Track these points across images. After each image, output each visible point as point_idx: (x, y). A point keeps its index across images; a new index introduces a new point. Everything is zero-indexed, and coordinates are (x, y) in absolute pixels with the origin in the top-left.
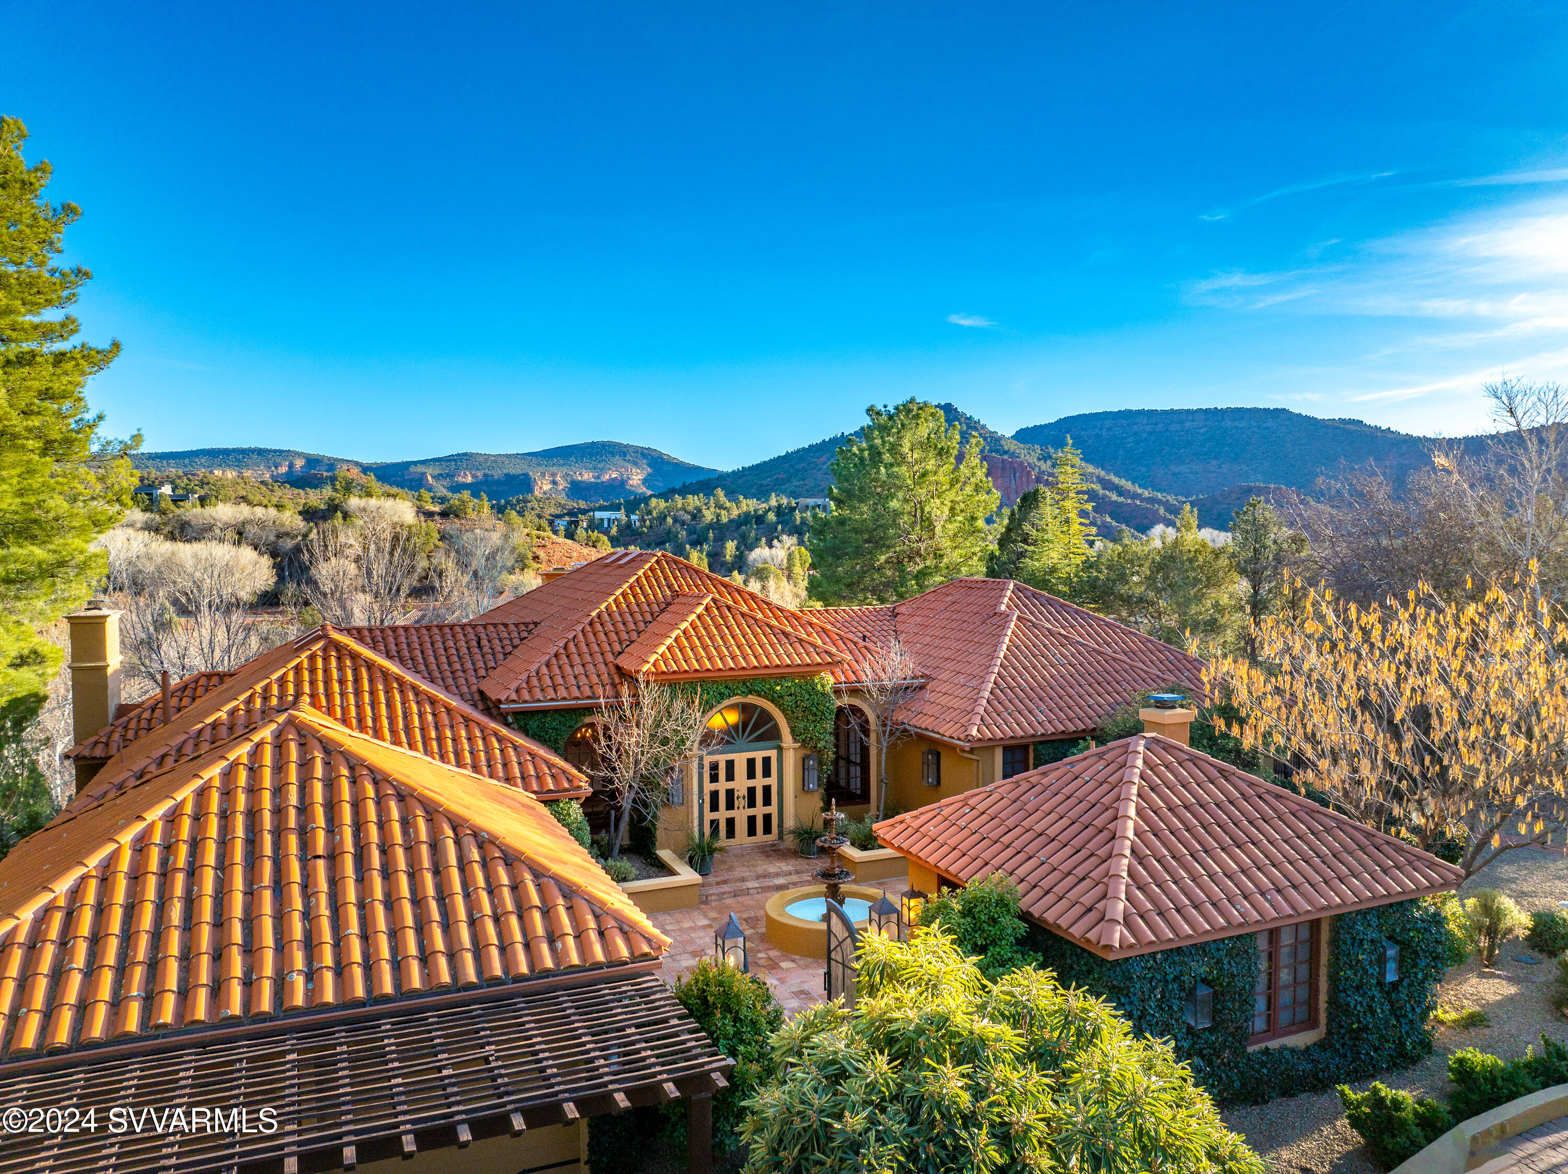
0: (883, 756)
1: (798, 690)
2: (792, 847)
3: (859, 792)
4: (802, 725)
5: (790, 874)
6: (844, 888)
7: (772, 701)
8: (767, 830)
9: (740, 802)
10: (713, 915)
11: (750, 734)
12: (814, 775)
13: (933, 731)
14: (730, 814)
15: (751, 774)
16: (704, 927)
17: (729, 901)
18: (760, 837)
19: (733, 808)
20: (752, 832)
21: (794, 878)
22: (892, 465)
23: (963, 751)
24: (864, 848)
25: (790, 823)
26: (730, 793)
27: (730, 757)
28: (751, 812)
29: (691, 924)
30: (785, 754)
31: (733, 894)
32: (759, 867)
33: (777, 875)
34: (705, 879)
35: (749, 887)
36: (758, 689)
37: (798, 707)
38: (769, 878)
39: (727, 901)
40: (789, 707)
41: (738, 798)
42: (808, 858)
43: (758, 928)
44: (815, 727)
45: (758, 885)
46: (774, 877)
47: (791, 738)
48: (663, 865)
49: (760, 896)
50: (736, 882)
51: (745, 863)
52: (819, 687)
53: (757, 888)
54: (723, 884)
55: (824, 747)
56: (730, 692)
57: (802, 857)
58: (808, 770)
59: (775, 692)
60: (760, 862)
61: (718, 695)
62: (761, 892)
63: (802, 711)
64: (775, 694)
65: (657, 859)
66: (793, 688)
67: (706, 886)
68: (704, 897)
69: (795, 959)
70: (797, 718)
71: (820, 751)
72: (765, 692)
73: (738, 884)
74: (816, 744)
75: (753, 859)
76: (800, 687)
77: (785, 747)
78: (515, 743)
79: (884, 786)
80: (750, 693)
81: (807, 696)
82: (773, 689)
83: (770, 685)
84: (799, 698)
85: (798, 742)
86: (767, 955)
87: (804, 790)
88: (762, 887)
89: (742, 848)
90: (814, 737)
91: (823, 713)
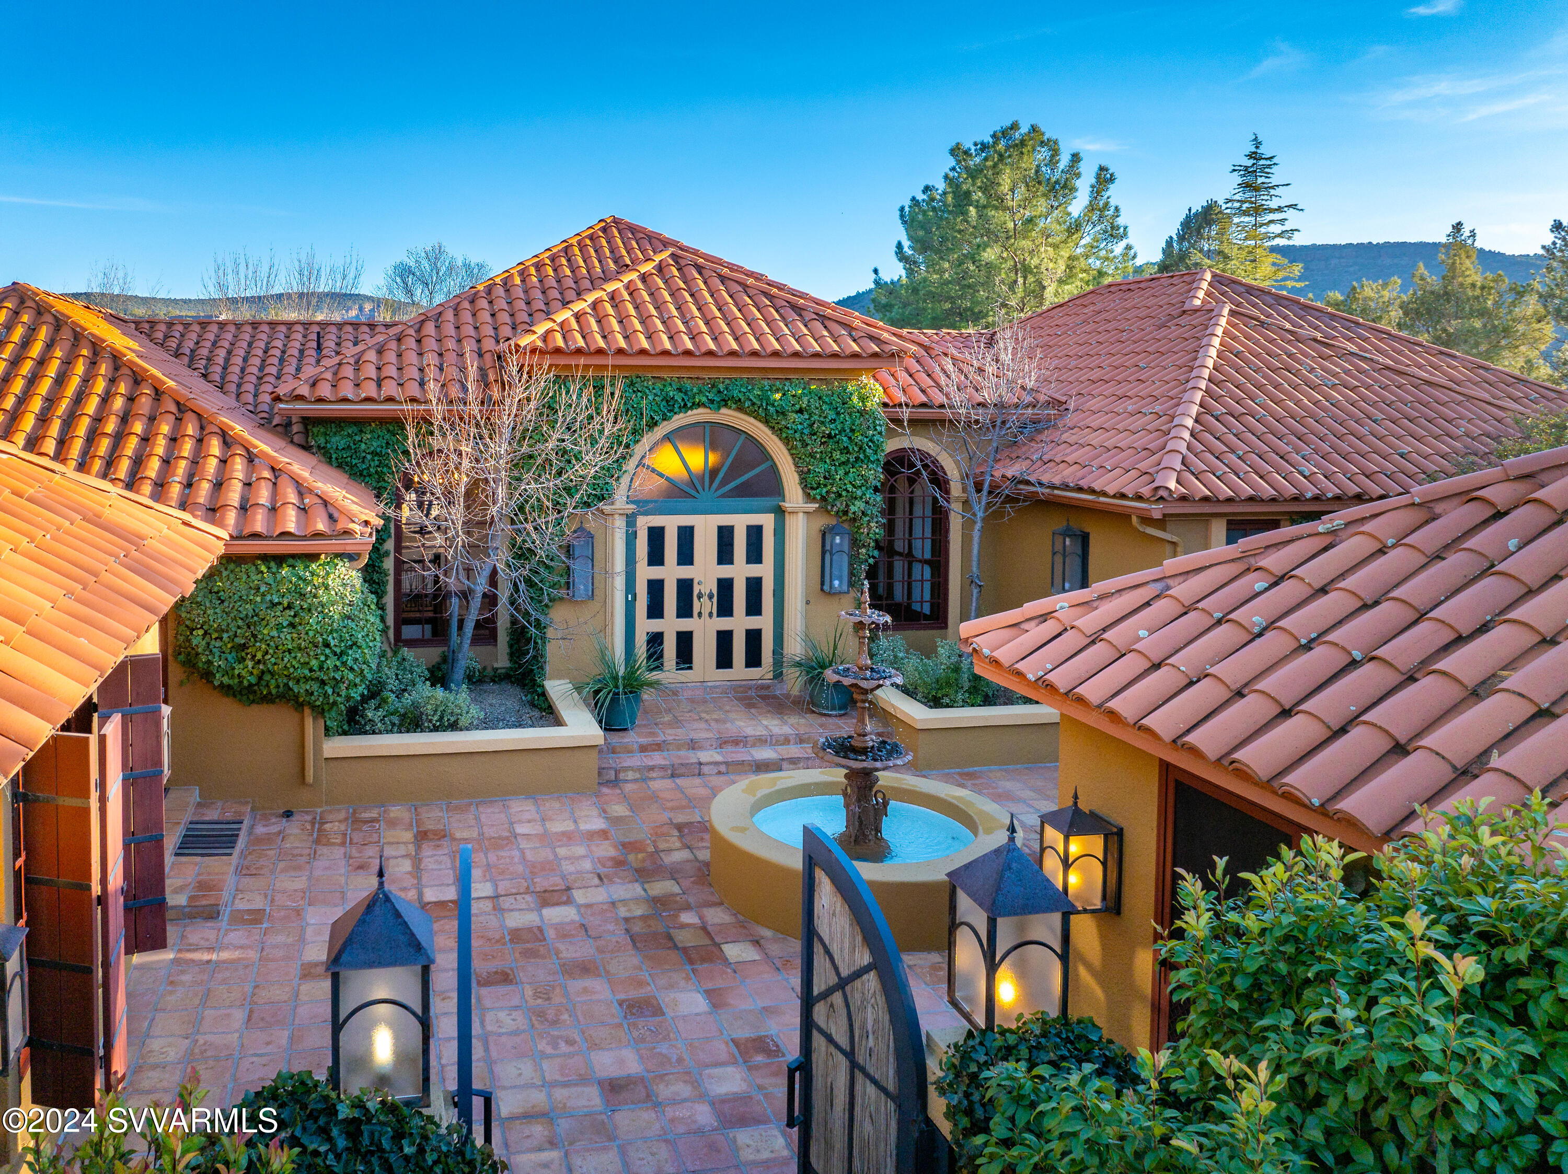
0: (976, 535)
1: (815, 403)
2: (795, 692)
3: (927, 609)
4: (821, 469)
5: (786, 741)
6: (885, 778)
7: (766, 422)
8: (753, 659)
9: (704, 605)
10: (619, 810)
11: (724, 483)
12: (842, 561)
13: (1080, 489)
14: (685, 624)
15: (725, 554)
16: (591, 836)
17: (660, 785)
18: (739, 669)
19: (691, 616)
20: (724, 660)
21: (794, 751)
22: (984, 207)
23: (1147, 520)
24: (935, 702)
25: (795, 648)
26: (685, 588)
27: (686, 520)
28: (724, 624)
29: (569, 826)
30: (790, 521)
31: (669, 772)
32: (728, 725)
33: (761, 741)
34: (615, 738)
35: (703, 760)
36: (740, 396)
37: (815, 434)
38: (745, 746)
39: (656, 785)
40: (797, 436)
41: (700, 596)
42: (825, 715)
43: (699, 848)
44: (847, 473)
45: (719, 758)
46: (753, 746)
47: (800, 492)
48: (550, 707)
49: (717, 781)
50: (679, 749)
51: (704, 715)
52: (855, 399)
53: (716, 763)
54: (654, 750)
55: (863, 513)
56: (686, 398)
57: (813, 712)
58: (832, 555)
59: (773, 405)
60: (733, 715)
61: (664, 403)
62: (719, 773)
63: (822, 443)
64: (772, 409)
65: (544, 694)
66: (805, 399)
67: (614, 752)
68: (613, 773)
69: (762, 938)
70: (812, 455)
71: (854, 520)
72: (753, 404)
73: (682, 753)
74: (847, 506)
75: (720, 708)
76: (820, 398)
77: (789, 510)
78: (255, 451)
79: (975, 591)
80: (725, 403)
81: (832, 415)
82: (768, 399)
83: (762, 389)
84: (816, 417)
85: (814, 500)
86: (701, 918)
87: (822, 590)
88: (727, 763)
89: (705, 688)
90: (844, 493)
91: (861, 448)
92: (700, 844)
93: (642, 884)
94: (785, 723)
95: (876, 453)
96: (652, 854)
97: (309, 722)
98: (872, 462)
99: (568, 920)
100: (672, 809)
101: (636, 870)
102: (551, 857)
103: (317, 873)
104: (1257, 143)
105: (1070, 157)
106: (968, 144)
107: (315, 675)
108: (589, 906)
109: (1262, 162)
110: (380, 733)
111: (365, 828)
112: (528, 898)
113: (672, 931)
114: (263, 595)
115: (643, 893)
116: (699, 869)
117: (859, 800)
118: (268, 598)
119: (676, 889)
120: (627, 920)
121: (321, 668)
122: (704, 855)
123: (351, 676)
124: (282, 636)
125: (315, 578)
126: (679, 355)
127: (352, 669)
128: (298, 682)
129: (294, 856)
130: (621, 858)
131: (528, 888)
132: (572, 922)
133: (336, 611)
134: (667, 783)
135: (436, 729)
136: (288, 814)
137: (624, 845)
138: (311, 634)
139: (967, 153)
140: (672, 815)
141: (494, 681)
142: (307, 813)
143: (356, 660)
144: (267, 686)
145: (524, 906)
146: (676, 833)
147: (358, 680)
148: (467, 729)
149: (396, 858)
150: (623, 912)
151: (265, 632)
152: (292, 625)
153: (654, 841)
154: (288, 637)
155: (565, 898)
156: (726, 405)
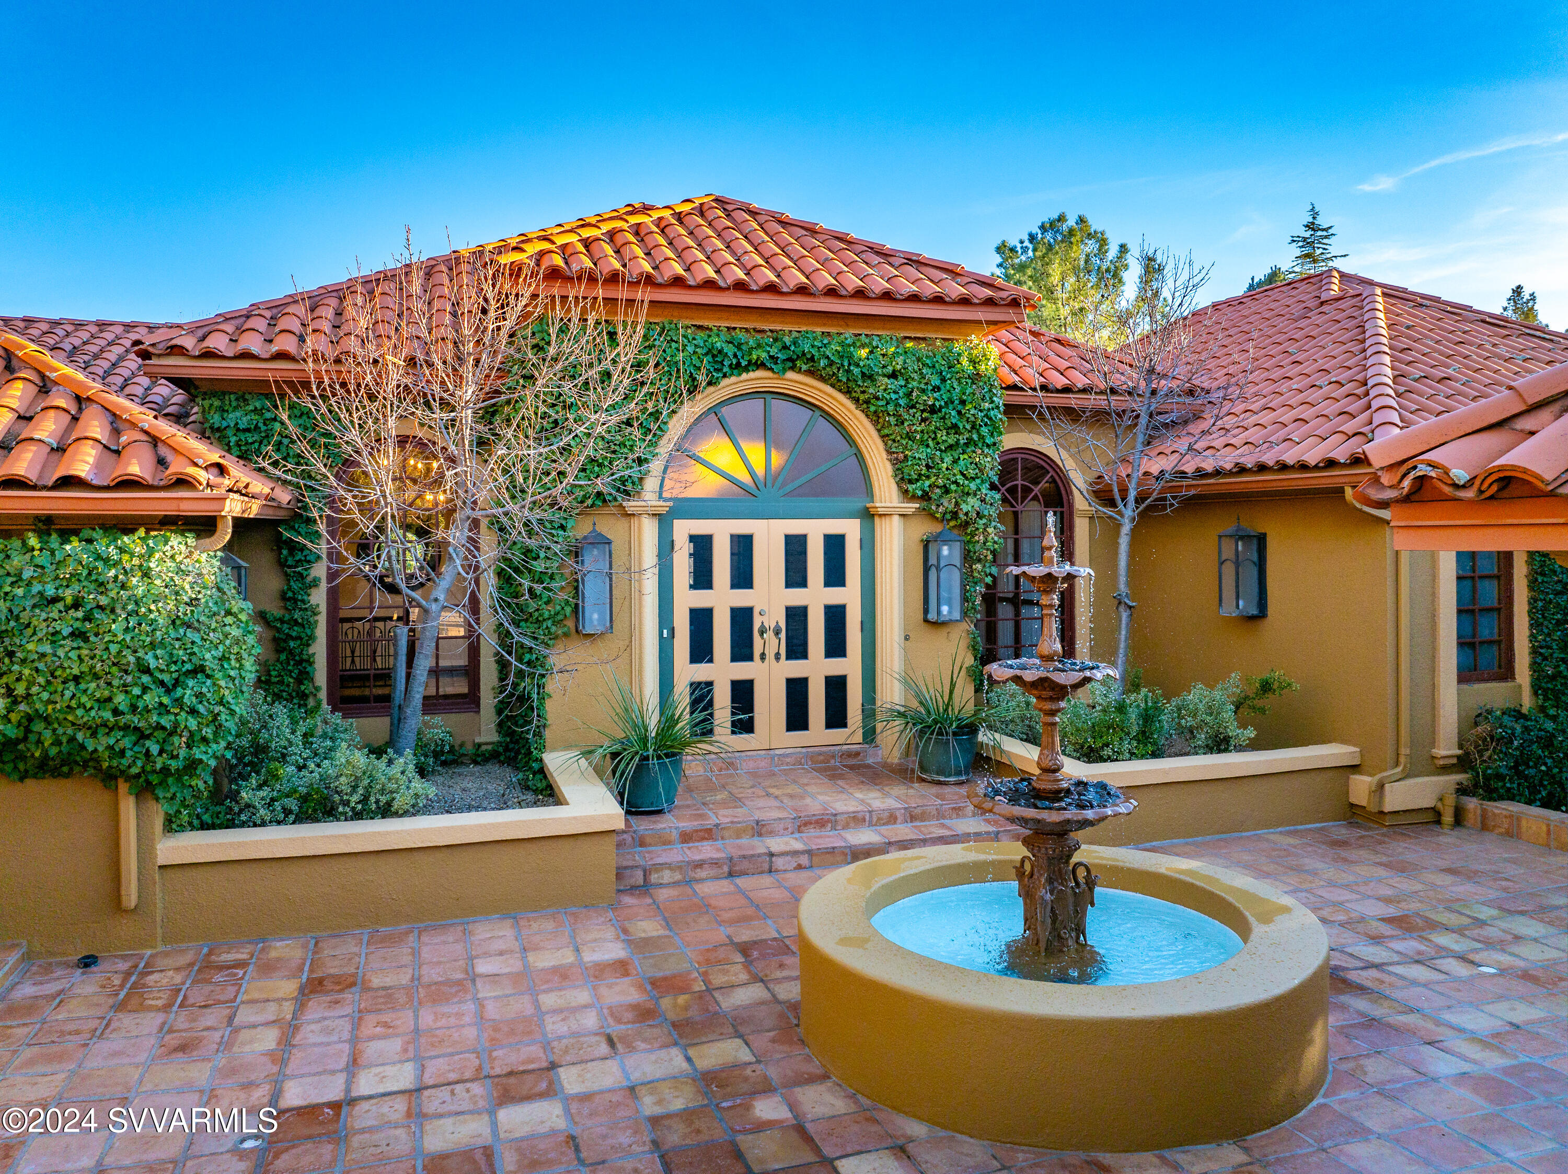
0: (1123, 540)
1: (912, 365)
2: (895, 757)
4: (922, 453)
5: (892, 819)
7: (848, 392)
8: (836, 717)
9: (768, 643)
10: (648, 927)
11: (792, 477)
12: (952, 580)
14: (742, 671)
15: (795, 574)
16: (600, 971)
18: (818, 731)
19: (750, 658)
20: (797, 718)
21: (903, 831)
24: (1091, 756)
25: (892, 692)
26: (742, 619)
27: (742, 526)
28: (796, 668)
29: (567, 957)
30: (881, 528)
31: (726, 869)
32: (808, 801)
33: (857, 820)
34: (643, 825)
35: (775, 848)
36: (814, 351)
37: (913, 407)
38: (834, 828)
39: (707, 889)
40: (891, 408)
41: (762, 632)
42: (940, 783)
43: (778, 981)
44: (955, 461)
45: (798, 846)
46: (846, 827)
47: (894, 487)
48: (550, 787)
49: (794, 878)
50: (738, 837)
51: (772, 790)
52: (965, 362)
53: (795, 853)
54: (703, 839)
55: (978, 513)
56: (739, 354)
57: (924, 780)
58: (938, 569)
59: (858, 365)
60: (812, 789)
61: (709, 358)
62: (799, 867)
63: (924, 420)
64: (856, 371)
65: (542, 772)
66: (900, 360)
67: (642, 844)
68: (640, 873)
69: (911, 1140)
70: (909, 437)
71: (967, 524)
72: (832, 363)
73: (744, 841)
74: (957, 504)
75: (795, 781)
76: (919, 360)
77: (881, 511)
78: (53, 375)
79: (1125, 615)
80: (792, 363)
81: (936, 381)
82: (850, 357)
83: (842, 344)
84: (915, 384)
85: (914, 498)
86: (792, 1107)
87: (926, 621)
88: (809, 852)
89: (772, 758)
90: (953, 487)
91: (973, 427)
92: (779, 974)
93: (685, 1048)
94: (887, 795)
95: (992, 435)
96: (700, 996)
97: (128, 807)
98: (988, 446)
99: (543, 1129)
100: (733, 922)
101: (674, 1025)
102: (529, 1010)
103: (91, 1064)
104: (1315, 214)
105: (1118, 248)
106: (1013, 242)
107: (122, 720)
108: (585, 1098)
109: (1319, 233)
110: (263, 824)
111: (219, 977)
112: (477, 1088)
113: (740, 1138)
114: (29, 584)
115: (685, 1065)
116: (782, 1016)
117: (1050, 881)
118: (36, 588)
119: (745, 1055)
120: (655, 1121)
121: (134, 708)
122: (790, 991)
123: (193, 723)
124: (61, 653)
125: (126, 557)
126: (728, 289)
127: (193, 712)
128: (94, 735)
129: (62, 1033)
130: (650, 1005)
131: (479, 1069)
132: (554, 1133)
133: (160, 614)
134: (725, 886)
135: (357, 816)
136: (88, 962)
137: (654, 983)
138: (114, 648)
139: (1013, 250)
140: (730, 930)
141: (476, 763)
142: (124, 958)
143: (199, 696)
144: (39, 742)
145: (465, 1106)
146: (739, 958)
147: (208, 732)
148: (406, 813)
149: (254, 1026)
150: (649, 1106)
151: (30, 647)
152: (78, 634)
153: (705, 974)
154: (73, 655)
155: (544, 1085)
156: (792, 368)
